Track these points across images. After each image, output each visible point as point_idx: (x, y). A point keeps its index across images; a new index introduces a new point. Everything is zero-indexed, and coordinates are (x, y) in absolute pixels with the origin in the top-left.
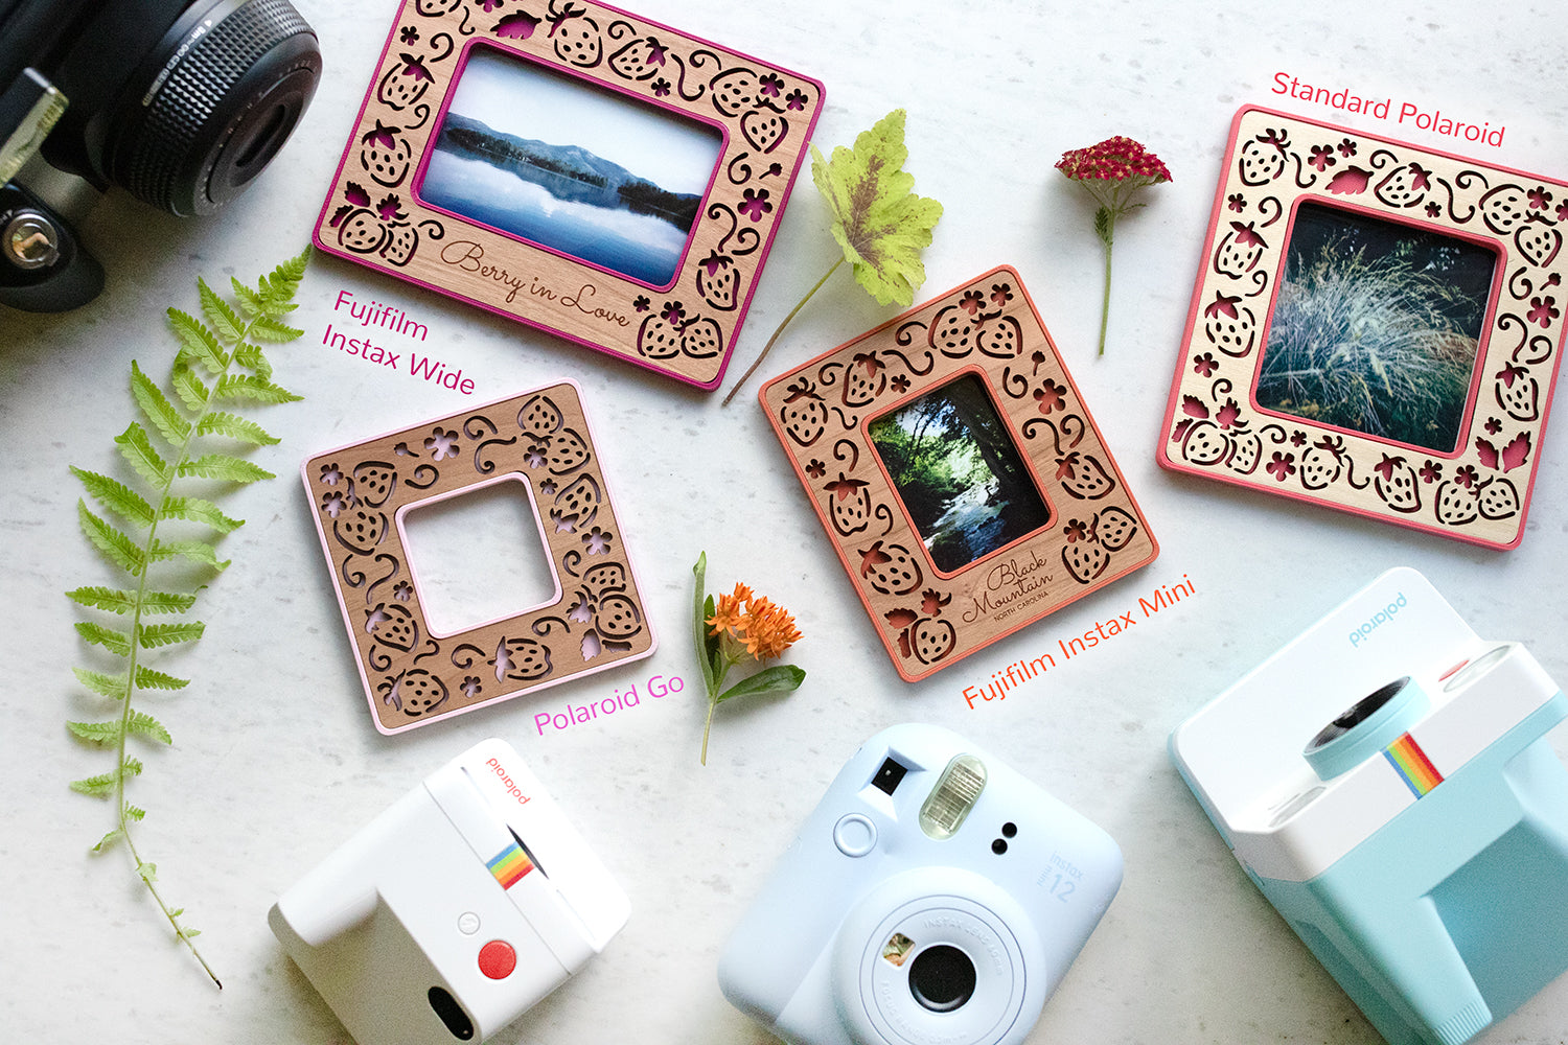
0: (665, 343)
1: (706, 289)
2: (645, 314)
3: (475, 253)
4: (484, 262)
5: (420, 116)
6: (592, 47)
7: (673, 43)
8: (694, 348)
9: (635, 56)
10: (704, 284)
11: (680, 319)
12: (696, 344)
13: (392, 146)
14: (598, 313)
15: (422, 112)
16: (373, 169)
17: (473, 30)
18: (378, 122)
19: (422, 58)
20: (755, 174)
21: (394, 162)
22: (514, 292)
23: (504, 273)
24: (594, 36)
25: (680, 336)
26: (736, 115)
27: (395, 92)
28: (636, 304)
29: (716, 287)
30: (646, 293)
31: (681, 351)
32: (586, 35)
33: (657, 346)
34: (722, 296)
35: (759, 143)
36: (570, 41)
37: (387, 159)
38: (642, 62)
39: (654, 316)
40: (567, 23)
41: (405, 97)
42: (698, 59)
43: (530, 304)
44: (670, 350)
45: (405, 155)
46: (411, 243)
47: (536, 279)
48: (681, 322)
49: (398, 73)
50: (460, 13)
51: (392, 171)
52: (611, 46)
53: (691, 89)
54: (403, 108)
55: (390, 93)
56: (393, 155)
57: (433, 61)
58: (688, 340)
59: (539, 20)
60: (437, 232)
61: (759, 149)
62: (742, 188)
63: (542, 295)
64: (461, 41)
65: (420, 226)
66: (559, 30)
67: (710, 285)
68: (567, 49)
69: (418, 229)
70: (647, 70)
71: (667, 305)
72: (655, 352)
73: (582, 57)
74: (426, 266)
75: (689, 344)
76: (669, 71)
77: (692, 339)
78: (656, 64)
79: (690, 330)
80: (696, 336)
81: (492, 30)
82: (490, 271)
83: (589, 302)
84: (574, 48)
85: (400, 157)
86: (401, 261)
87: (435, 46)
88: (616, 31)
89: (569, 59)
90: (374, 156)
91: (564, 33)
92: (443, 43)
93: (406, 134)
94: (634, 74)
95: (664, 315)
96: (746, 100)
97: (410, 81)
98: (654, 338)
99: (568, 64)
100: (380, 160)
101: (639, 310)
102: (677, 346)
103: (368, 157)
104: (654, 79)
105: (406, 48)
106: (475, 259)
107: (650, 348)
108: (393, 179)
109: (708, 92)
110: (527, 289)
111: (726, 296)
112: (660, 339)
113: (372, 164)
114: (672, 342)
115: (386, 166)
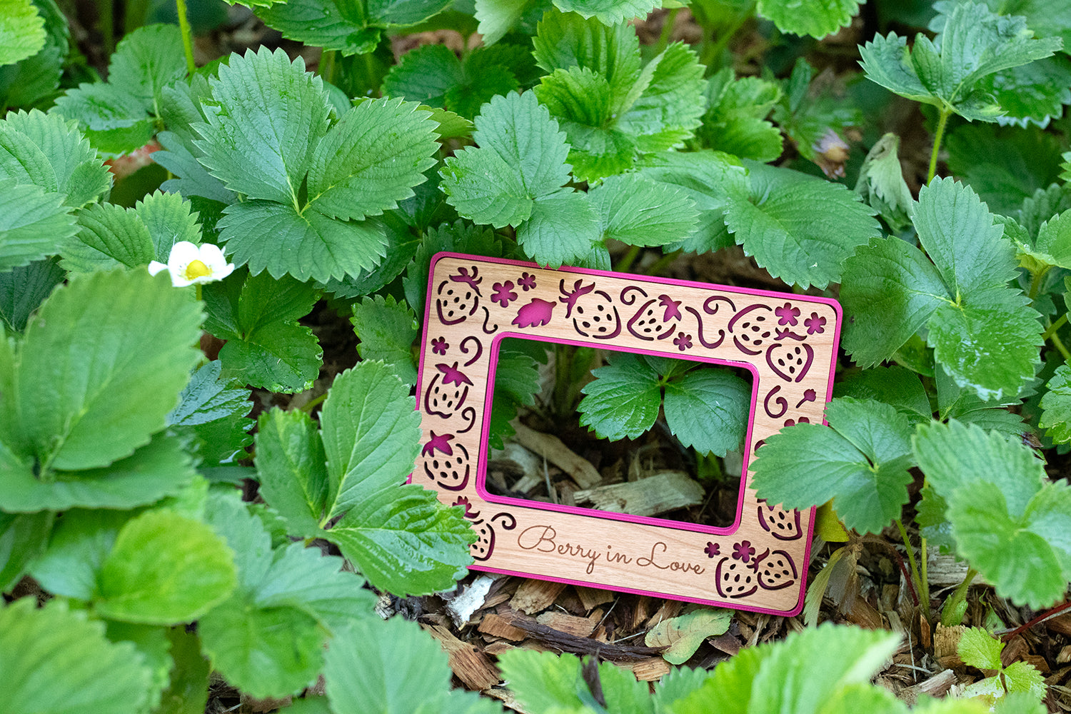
0: (742, 582)
1: (769, 523)
2: (717, 559)
3: (548, 535)
4: (558, 541)
5: (468, 419)
6: (609, 317)
7: (684, 296)
8: (771, 581)
9: (652, 317)
10: (767, 519)
11: (751, 557)
12: (772, 577)
13: (450, 453)
14: (674, 567)
15: (469, 414)
16: (438, 477)
17: (496, 327)
18: (432, 433)
19: (456, 364)
20: (792, 404)
21: (456, 467)
22: (592, 563)
23: (579, 547)
24: (608, 308)
25: (755, 572)
26: (761, 352)
27: (440, 401)
28: (706, 551)
29: (778, 520)
30: (714, 539)
31: (759, 587)
32: (601, 308)
33: (736, 586)
34: (786, 527)
35: (788, 373)
36: (588, 316)
37: (448, 465)
38: (660, 321)
39: (726, 559)
40: (581, 301)
41: (450, 404)
42: (712, 305)
43: (610, 571)
44: (748, 588)
45: (463, 458)
46: (488, 536)
47: (609, 547)
48: (753, 559)
49: (438, 383)
50: (480, 313)
51: (455, 475)
52: (626, 313)
53: (711, 337)
54: (450, 415)
55: (436, 403)
56: (453, 460)
57: (467, 365)
58: (763, 575)
59: (554, 304)
60: (509, 523)
61: (789, 380)
62: (782, 420)
63: (618, 560)
64: (487, 341)
65: (493, 520)
66: (574, 309)
67: (772, 519)
68: (586, 325)
69: (492, 524)
70: (666, 327)
71: (736, 546)
72: (735, 592)
73: (602, 329)
74: (508, 556)
75: (765, 578)
76: (687, 325)
77: (767, 573)
78: (673, 320)
79: (763, 565)
80: (769, 569)
81: (514, 323)
82: (565, 548)
83: (662, 558)
84: (592, 322)
85: (460, 460)
86: (483, 555)
87: (466, 351)
88: (628, 297)
89: (590, 335)
90: (436, 464)
91: (580, 310)
92: (471, 345)
93: (460, 438)
94: (654, 334)
95: (735, 556)
96: (767, 335)
97: (450, 388)
98: (731, 579)
99: (591, 339)
100: (443, 468)
101: (711, 556)
102: (754, 582)
103: (431, 467)
104: (675, 335)
105: (440, 359)
106: (550, 540)
107: (729, 589)
108: (459, 482)
109: (728, 336)
110: (603, 557)
111: (790, 526)
112: (737, 579)
113: (436, 472)
114: (748, 580)
115: (449, 472)
